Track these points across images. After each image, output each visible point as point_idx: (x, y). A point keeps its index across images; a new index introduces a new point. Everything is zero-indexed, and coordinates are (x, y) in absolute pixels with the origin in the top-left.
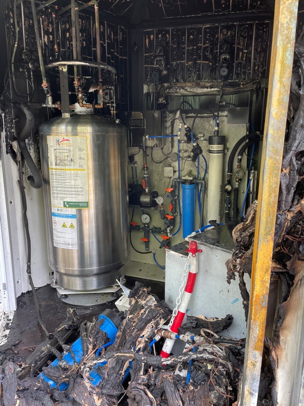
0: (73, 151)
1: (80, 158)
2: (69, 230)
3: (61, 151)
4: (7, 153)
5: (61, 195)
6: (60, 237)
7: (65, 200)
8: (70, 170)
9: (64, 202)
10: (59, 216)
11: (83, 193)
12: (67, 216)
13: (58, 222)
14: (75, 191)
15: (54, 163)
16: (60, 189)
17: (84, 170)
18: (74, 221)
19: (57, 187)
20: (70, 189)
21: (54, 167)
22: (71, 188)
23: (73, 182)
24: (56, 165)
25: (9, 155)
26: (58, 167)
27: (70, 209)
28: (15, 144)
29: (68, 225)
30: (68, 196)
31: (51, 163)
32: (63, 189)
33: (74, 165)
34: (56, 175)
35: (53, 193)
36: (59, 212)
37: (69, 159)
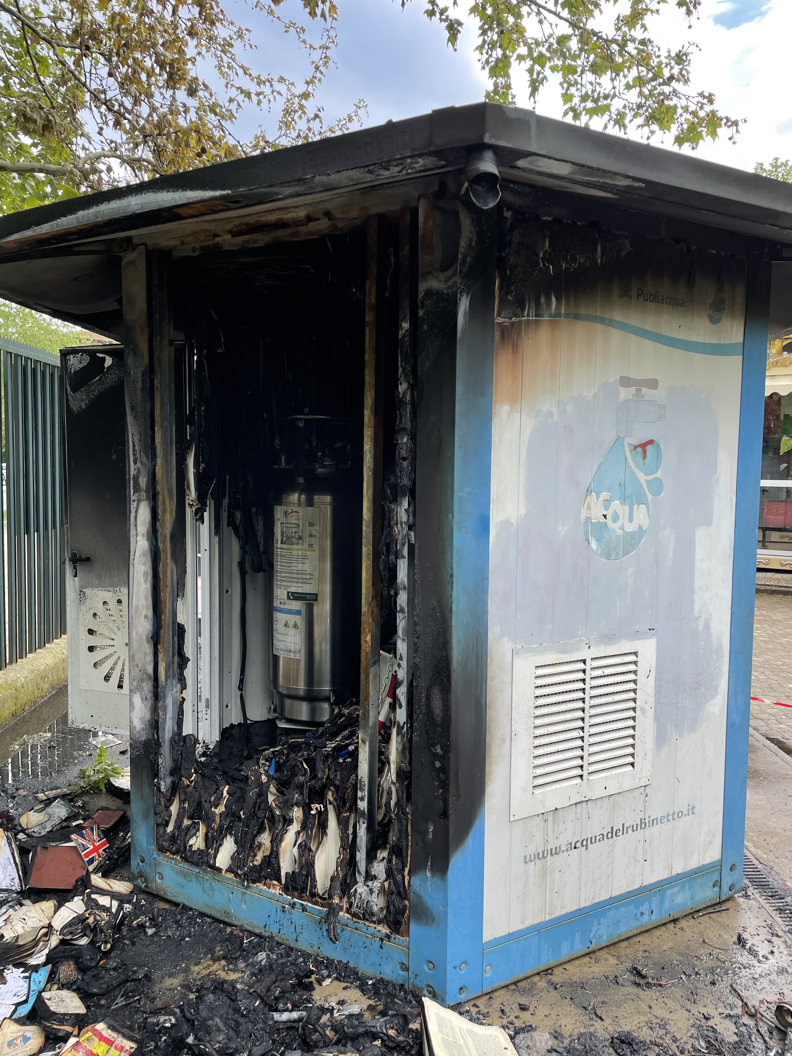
0: (303, 525)
1: (311, 535)
2: (292, 631)
3: (289, 525)
4: (228, 526)
5: (284, 583)
6: (281, 641)
7: (290, 590)
8: (298, 550)
9: (288, 592)
10: (281, 611)
11: (312, 581)
12: (290, 612)
13: (280, 618)
14: (302, 579)
15: (279, 541)
16: (284, 575)
17: (314, 551)
18: (299, 620)
19: (281, 572)
20: (296, 576)
21: (279, 545)
22: (298, 574)
23: (300, 567)
24: (282, 543)
25: (230, 528)
26: (284, 546)
27: (294, 602)
28: (238, 515)
29: (291, 624)
30: (294, 584)
31: (277, 540)
32: (288, 575)
33: (302, 544)
34: (281, 556)
35: (277, 580)
36: (282, 606)
37: (297, 536)
